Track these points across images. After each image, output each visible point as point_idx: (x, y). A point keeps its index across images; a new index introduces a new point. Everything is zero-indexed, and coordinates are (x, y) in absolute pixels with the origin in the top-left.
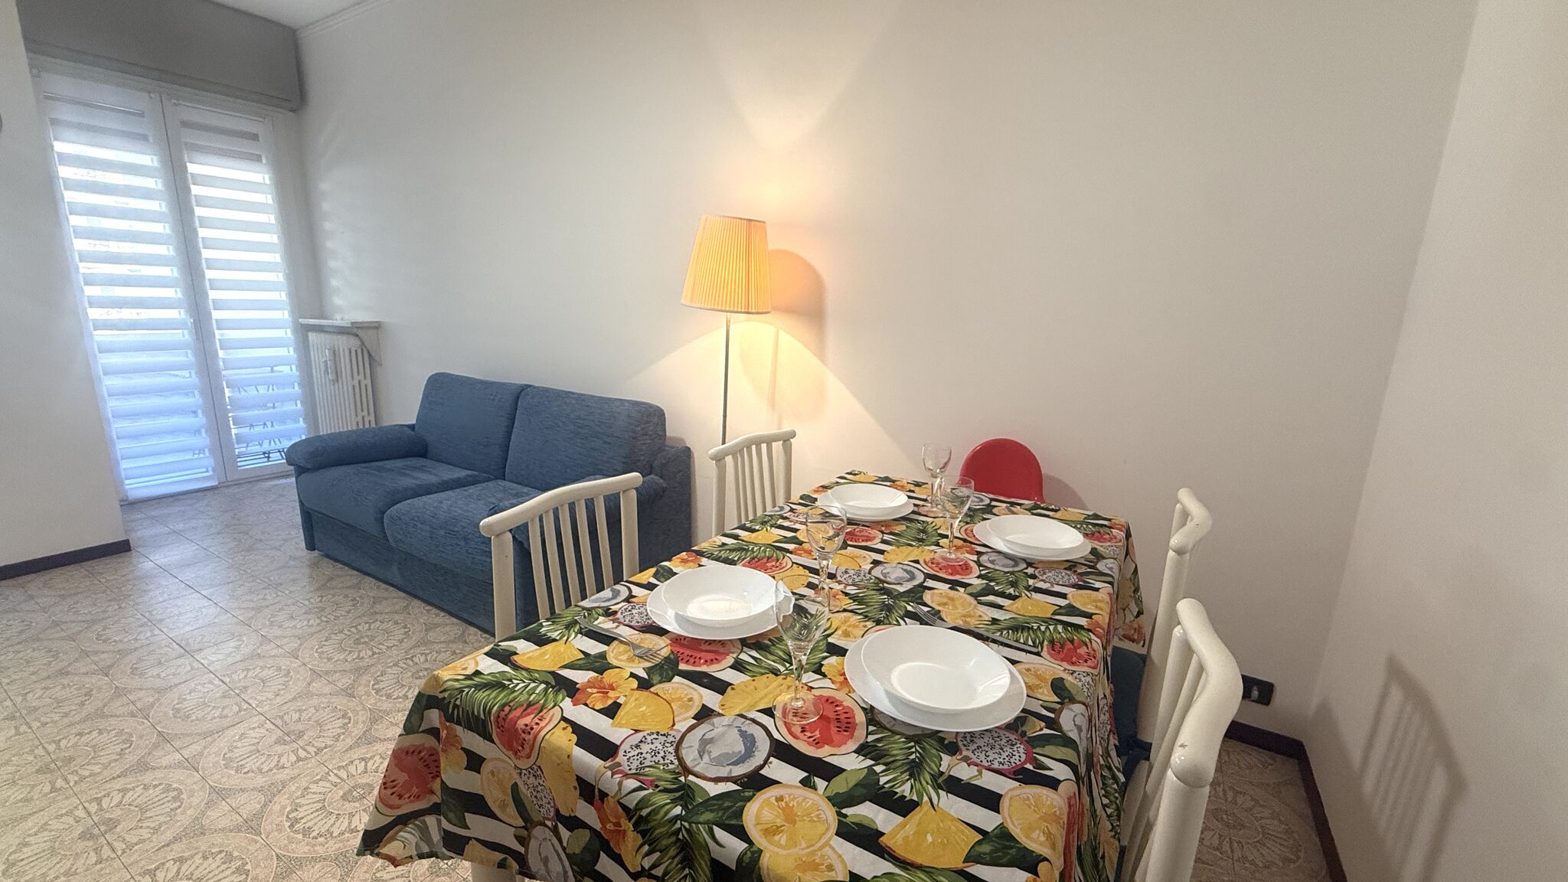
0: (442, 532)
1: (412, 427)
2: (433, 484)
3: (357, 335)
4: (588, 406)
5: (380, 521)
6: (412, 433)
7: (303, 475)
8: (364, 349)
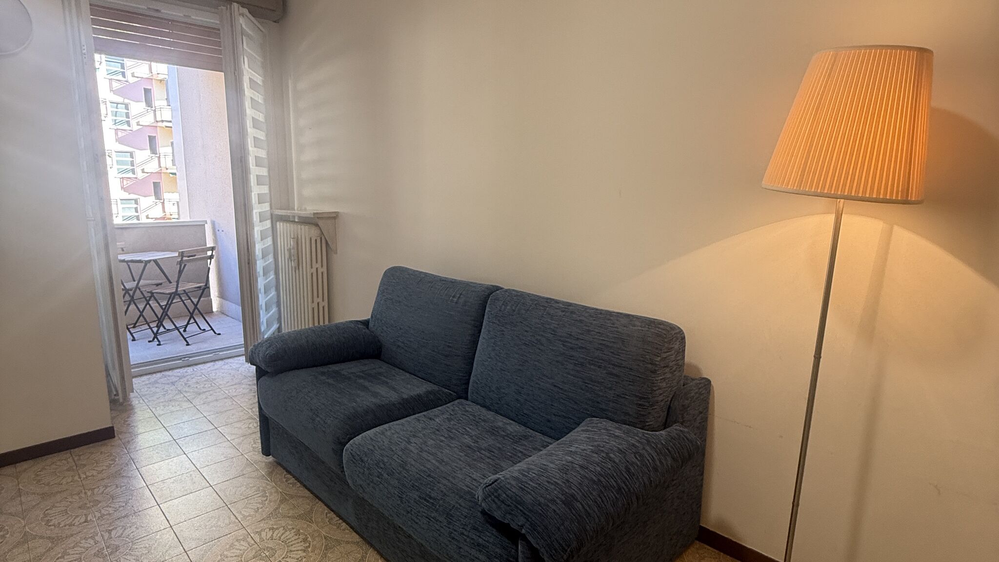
0: (415, 495)
1: (366, 323)
2: (394, 405)
3: (317, 225)
4: (581, 321)
5: (339, 453)
6: (367, 331)
7: (263, 377)
8: (323, 238)
